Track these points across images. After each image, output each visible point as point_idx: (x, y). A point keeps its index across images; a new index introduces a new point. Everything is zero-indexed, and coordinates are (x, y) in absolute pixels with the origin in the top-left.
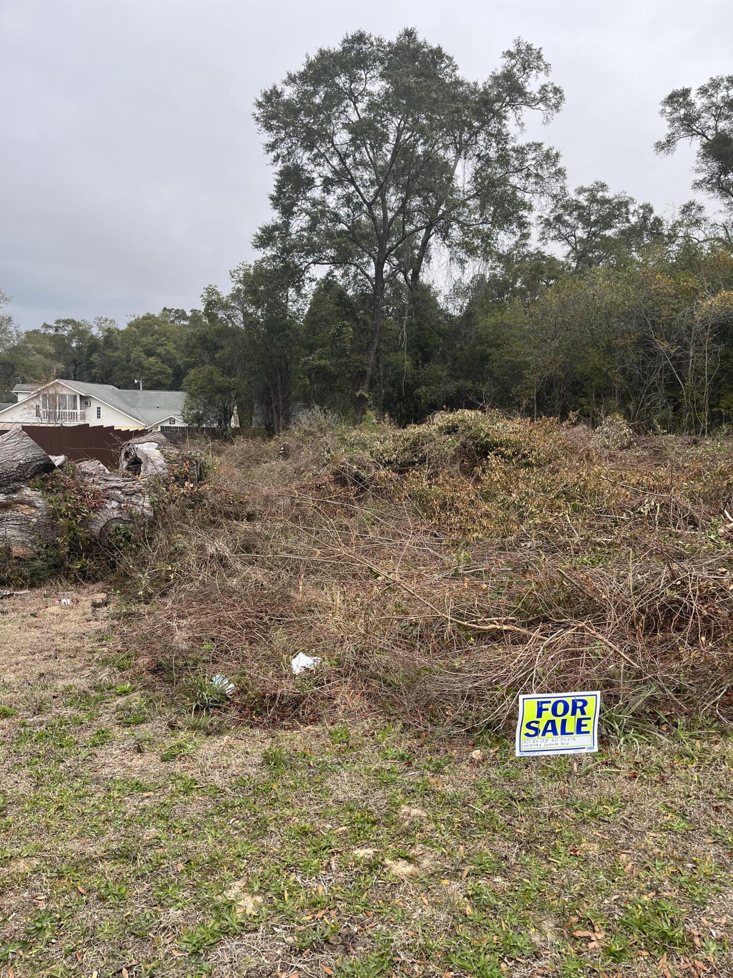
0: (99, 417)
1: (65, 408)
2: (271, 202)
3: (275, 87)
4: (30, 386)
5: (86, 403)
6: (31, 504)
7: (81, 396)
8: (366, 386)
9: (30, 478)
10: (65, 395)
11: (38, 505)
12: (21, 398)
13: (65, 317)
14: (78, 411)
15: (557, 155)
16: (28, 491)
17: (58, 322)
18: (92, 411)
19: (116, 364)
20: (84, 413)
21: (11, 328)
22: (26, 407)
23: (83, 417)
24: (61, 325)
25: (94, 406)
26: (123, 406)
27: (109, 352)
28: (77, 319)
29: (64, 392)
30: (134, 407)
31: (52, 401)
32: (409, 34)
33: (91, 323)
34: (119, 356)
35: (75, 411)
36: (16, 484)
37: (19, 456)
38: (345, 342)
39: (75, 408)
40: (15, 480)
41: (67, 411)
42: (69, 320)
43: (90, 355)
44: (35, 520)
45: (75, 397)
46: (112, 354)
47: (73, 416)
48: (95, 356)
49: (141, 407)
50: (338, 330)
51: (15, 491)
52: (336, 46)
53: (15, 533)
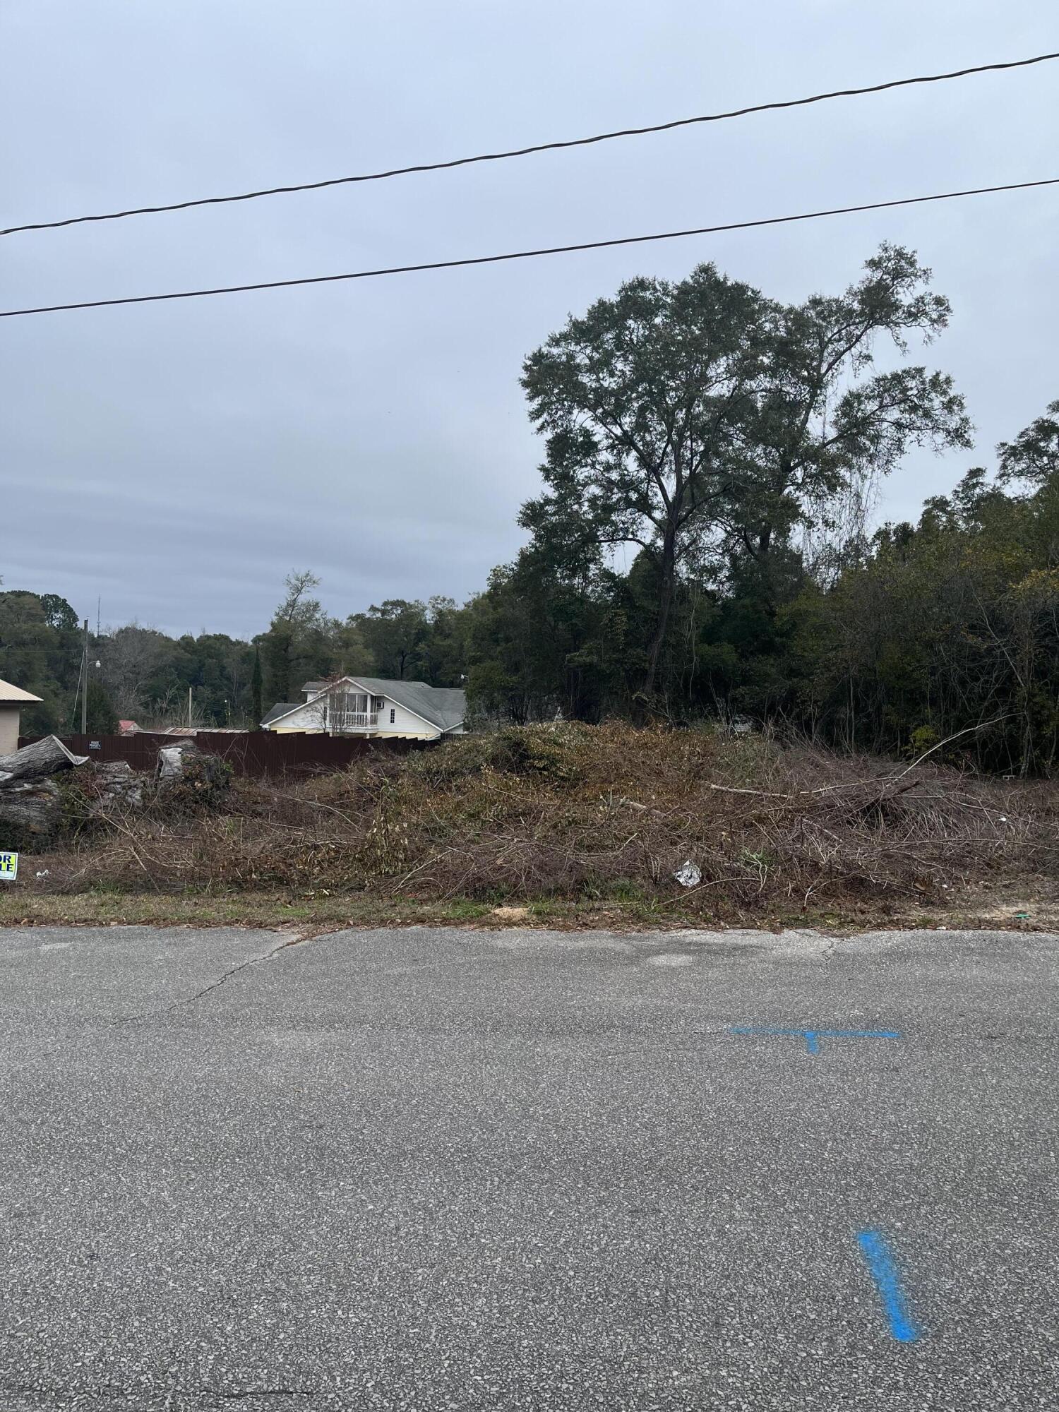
0: (392, 721)
1: (354, 711)
2: (542, 473)
3: (540, 350)
4: (320, 684)
5: (379, 705)
6: (50, 793)
7: (372, 696)
8: (648, 687)
9: (53, 773)
10: (354, 695)
11: (55, 794)
12: (310, 698)
13: (393, 598)
14: (369, 714)
15: (948, 381)
16: (49, 783)
17: (385, 604)
18: (384, 715)
19: (445, 655)
20: (376, 717)
21: (317, 616)
22: (310, 709)
23: (374, 721)
24: (389, 607)
25: (388, 708)
26: (425, 708)
27: (438, 640)
28: (410, 600)
29: (352, 691)
30: (440, 709)
31: (338, 703)
32: (706, 270)
33: (426, 604)
34: (450, 646)
35: (365, 714)
36: (41, 777)
37: (47, 756)
38: (617, 635)
39: (365, 710)
40: (41, 774)
41: (356, 713)
42: (398, 601)
43: (416, 644)
44: (50, 805)
45: (366, 697)
46: (441, 643)
47: (361, 720)
48: (422, 645)
49: (448, 709)
50: (610, 620)
51: (39, 782)
52: (613, 297)
53: (36, 814)
